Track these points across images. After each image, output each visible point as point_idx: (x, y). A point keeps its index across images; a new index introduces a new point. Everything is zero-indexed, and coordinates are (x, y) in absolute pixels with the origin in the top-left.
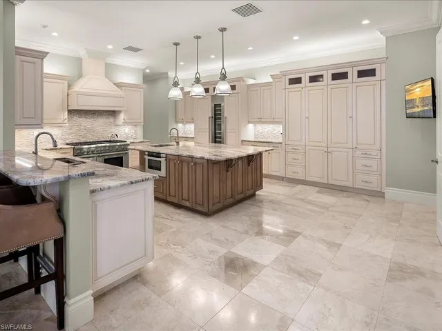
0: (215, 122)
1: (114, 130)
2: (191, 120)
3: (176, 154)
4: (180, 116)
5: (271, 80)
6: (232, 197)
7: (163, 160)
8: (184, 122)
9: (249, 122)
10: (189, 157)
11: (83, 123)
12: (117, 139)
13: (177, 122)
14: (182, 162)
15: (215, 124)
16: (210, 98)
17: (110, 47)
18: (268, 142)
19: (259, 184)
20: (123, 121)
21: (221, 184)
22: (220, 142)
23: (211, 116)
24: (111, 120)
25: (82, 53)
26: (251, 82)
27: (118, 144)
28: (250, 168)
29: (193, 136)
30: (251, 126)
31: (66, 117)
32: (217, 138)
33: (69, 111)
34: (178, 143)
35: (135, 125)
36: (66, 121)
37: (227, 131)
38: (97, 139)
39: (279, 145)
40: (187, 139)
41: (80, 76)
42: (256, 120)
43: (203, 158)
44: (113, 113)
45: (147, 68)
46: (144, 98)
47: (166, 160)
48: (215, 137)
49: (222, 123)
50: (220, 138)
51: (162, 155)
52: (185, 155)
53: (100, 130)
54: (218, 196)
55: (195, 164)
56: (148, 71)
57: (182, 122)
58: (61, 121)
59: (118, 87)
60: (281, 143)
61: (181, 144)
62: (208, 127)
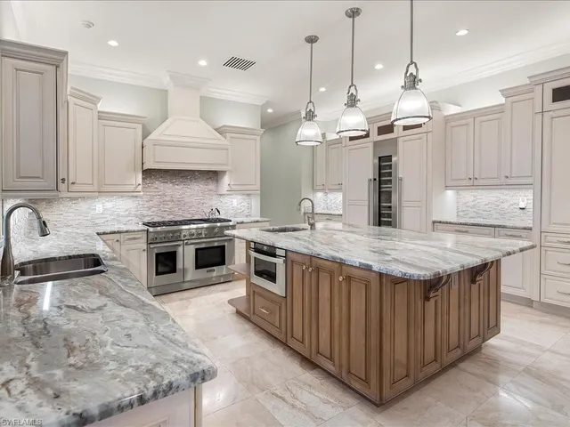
0: (380, 188)
1: (215, 203)
2: (338, 187)
3: (305, 251)
4: (319, 180)
5: (502, 100)
6: (435, 360)
7: (279, 261)
8: (326, 189)
9: (447, 187)
10: (334, 260)
11: (169, 192)
12: (220, 217)
13: (314, 190)
14: (318, 269)
15: (380, 192)
16: (371, 145)
17: (203, 63)
18: (495, 226)
19: (492, 323)
20: (228, 188)
21: (412, 331)
22: (389, 224)
23: (371, 177)
24: (212, 186)
25: (166, 82)
26: (452, 110)
27: (219, 224)
28: (475, 287)
29: (341, 212)
30: (450, 193)
31: (140, 181)
32: (384, 216)
33: (143, 171)
34: (312, 226)
35: (248, 195)
36: (140, 188)
37: (404, 204)
38: (189, 217)
39: (524, 233)
40: (330, 217)
41: (165, 118)
42: (463, 183)
43: (368, 268)
44: (214, 176)
45: (267, 104)
46: (261, 151)
47: (285, 262)
48: (380, 215)
49: (392, 189)
50: (389, 216)
51: (279, 252)
52: (324, 255)
53: (193, 201)
54: (404, 360)
55: (349, 279)
56: (270, 111)
57: (323, 190)
58: (132, 188)
59: (220, 133)
60: (530, 229)
61: (319, 226)
62: (366, 198)
